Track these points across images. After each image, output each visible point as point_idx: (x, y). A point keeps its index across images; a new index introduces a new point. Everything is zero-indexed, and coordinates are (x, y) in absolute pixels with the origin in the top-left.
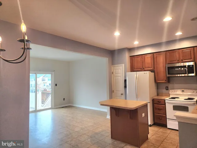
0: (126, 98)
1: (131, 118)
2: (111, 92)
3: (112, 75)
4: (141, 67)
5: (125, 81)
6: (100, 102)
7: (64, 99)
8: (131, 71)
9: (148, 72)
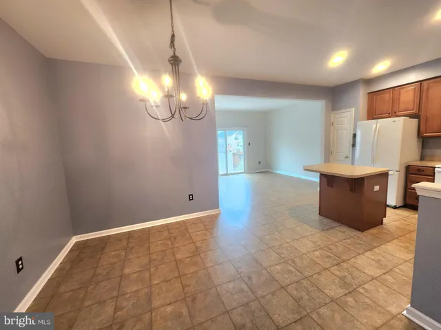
0: (353, 164)
1: (352, 190)
2: (329, 153)
3: (332, 127)
4: (390, 111)
5: (355, 136)
6: (304, 167)
7: (260, 163)
8: (368, 119)
9: (402, 119)
